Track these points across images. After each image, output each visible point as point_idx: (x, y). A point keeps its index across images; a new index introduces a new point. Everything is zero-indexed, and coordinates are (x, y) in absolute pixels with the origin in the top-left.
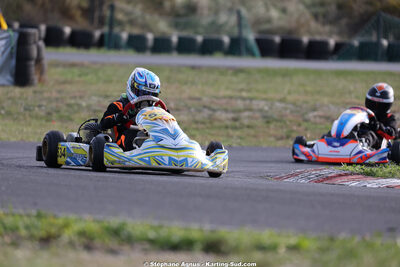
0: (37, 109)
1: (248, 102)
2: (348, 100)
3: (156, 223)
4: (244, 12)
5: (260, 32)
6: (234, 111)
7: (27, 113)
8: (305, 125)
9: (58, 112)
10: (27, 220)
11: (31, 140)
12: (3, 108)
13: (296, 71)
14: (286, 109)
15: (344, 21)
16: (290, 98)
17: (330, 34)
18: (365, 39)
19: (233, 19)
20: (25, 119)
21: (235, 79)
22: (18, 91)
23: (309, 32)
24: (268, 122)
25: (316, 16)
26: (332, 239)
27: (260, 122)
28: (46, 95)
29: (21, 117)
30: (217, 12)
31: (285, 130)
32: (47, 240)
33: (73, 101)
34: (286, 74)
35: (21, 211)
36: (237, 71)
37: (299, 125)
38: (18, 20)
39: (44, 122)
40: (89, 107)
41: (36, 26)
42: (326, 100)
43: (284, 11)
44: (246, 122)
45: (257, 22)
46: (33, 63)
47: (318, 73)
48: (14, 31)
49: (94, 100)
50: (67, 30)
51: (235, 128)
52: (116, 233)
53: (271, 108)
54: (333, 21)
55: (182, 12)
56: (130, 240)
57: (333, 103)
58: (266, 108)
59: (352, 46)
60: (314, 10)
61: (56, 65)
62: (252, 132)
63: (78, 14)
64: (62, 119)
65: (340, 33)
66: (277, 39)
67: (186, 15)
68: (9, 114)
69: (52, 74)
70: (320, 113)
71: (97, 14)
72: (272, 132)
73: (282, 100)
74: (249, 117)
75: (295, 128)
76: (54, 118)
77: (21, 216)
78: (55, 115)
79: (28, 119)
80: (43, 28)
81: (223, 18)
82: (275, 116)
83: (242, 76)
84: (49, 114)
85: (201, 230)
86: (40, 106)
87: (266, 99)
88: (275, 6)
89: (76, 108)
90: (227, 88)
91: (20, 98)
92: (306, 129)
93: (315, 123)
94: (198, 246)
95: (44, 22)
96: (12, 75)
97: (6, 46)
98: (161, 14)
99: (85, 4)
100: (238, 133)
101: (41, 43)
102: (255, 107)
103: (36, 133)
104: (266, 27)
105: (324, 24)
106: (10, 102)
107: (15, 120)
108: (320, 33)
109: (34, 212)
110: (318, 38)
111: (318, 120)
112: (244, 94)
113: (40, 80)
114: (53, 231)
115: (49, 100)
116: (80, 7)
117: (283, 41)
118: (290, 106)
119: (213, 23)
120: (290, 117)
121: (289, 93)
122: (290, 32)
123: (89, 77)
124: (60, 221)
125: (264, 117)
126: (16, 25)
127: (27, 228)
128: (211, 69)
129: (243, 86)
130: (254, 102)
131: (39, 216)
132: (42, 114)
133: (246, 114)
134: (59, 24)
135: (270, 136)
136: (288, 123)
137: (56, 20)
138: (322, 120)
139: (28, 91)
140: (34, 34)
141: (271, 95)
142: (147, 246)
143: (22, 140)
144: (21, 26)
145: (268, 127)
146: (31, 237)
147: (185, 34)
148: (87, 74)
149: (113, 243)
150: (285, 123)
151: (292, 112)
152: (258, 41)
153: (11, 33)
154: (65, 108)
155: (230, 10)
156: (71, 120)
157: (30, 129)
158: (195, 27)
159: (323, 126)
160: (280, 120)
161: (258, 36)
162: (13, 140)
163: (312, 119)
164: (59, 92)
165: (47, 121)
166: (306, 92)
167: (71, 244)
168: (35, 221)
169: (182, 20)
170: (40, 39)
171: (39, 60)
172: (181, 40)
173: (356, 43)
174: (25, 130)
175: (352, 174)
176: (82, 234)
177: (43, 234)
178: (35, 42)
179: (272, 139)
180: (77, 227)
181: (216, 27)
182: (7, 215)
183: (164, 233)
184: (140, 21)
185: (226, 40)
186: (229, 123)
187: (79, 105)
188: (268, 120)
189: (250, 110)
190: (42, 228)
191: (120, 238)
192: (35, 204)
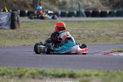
0: (18, 36)
1: (83, 31)
2: (114, 29)
3: (54, 69)
4: (80, 3)
5: (86, 9)
6: (78, 34)
7: (15, 37)
8: (100, 37)
9: (24, 36)
10: (14, 70)
11: (16, 46)
12: (7, 36)
13: (97, 21)
14: (94, 33)
15: (112, 5)
16: (95, 29)
17: (107, 9)
18: (118, 10)
19: (77, 6)
20: (14, 39)
21: (78, 24)
22: (12, 31)
23: (101, 9)
24: (89, 37)
25: (103, 4)
26: (108, 72)
27: (86, 37)
28: (20, 31)
29: (13, 39)
30: (72, 4)
31: (94, 39)
32: (20, 76)
33: (29, 33)
34: (94, 22)
35: (13, 67)
36: (79, 22)
37: (99, 37)
38: (11, 9)
39: (20, 40)
40: (34, 35)
41: (17, 11)
42: (106, 29)
43: (93, 2)
44: (82, 37)
45: (85, 6)
46: (16, 22)
47: (104, 21)
48: (10, 12)
49: (35, 32)
50: (27, 11)
51: (79, 39)
52: (42, 73)
53: (90, 33)
54: (108, 5)
55: (61, 4)
56: (46, 75)
57: (109, 30)
58: (88, 33)
59: (114, 12)
60: (102, 2)
61: (23, 22)
62: (84, 40)
63: (29, 6)
64: (26, 39)
65: (110, 9)
66: (91, 11)
67: (63, 5)
68: (9, 38)
69: (22, 25)
70: (105, 33)
71: (35, 6)
72: (90, 40)
73: (93, 30)
74: (83, 36)
75: (97, 38)
76: (23, 39)
77: (12, 69)
78: (23, 37)
79: (15, 39)
80: (19, 11)
81: (74, 6)
82: (91, 35)
83: (81, 23)
84: (22, 37)
85: (68, 71)
86: (19, 35)
87: (88, 30)
88: (90, 1)
89: (30, 35)
90: (76, 27)
91: (12, 33)
92: (101, 39)
93: (104, 37)
94: (67, 76)
95: (19, 9)
96: (10, 26)
97: (8, 17)
98: (55, 5)
99: (32, 3)
100: (80, 41)
101: (19, 16)
102: (85, 33)
103: (18, 44)
104: (87, 8)
105: (105, 6)
106: (9, 34)
107: (11, 40)
108: (104, 9)
109: (16, 68)
110: (104, 10)
111: (104, 35)
112: (81, 29)
113: (18, 27)
114: (22, 73)
115: (22, 33)
116: (30, 4)
117: (93, 12)
118: (95, 32)
119: (71, 7)
120: (96, 35)
121: (95, 28)
122: (95, 9)
123: (34, 26)
124: (24, 70)
125: (88, 35)
126: (11, 11)
127: (14, 72)
128: (71, 21)
129: (81, 26)
130: (85, 31)
131: (18, 69)
132: (20, 37)
133: (82, 35)
134: (24, 10)
135: (90, 41)
136: (95, 37)
137: (23, 8)
138: (106, 36)
139: (15, 31)
140: (16, 13)
141: (90, 29)
142: (51, 77)
143: (13, 46)
144: (12, 11)
145: (89, 39)
146: (16, 76)
147: (63, 11)
148: (33, 25)
149: (41, 76)
150: (94, 37)
151: (96, 33)
152: (85, 12)
153: (9, 13)
154: (27, 35)
155: (76, 3)
156: (28, 39)
157: (16, 42)
158: (65, 8)
159: (106, 37)
160: (93, 36)
161: (85, 11)
162: (11, 46)
163: (103, 36)
164: (25, 30)
165: (21, 39)
166: (100, 27)
167: (28, 77)
168: (17, 70)
169: (62, 7)
170: (18, 14)
171: (18, 21)
172: (61, 13)
173: (115, 11)
174: (14, 43)
175: (115, 52)
176: (31, 74)
177: (19, 74)
178: (16, 16)
179: (91, 42)
180: (30, 72)
181: (72, 8)
182: (8, 69)
183: (56, 72)
184: (49, 8)
185: (75, 12)
186: (77, 38)
187: (31, 34)
188: (89, 36)
189: (83, 33)
190: (19, 72)
191: (43, 74)
192: (17, 65)
